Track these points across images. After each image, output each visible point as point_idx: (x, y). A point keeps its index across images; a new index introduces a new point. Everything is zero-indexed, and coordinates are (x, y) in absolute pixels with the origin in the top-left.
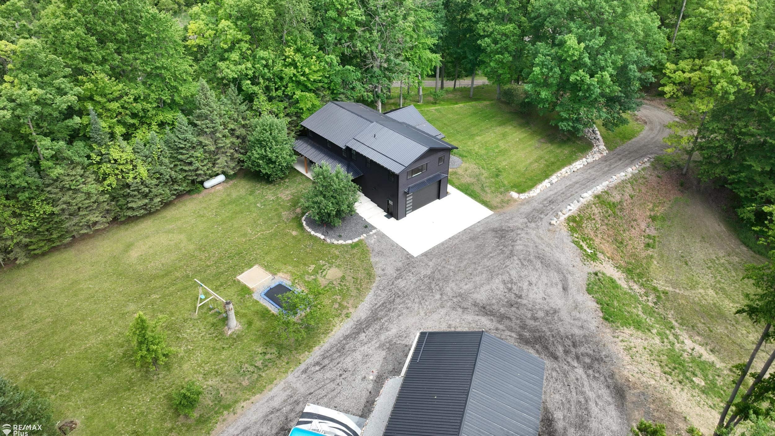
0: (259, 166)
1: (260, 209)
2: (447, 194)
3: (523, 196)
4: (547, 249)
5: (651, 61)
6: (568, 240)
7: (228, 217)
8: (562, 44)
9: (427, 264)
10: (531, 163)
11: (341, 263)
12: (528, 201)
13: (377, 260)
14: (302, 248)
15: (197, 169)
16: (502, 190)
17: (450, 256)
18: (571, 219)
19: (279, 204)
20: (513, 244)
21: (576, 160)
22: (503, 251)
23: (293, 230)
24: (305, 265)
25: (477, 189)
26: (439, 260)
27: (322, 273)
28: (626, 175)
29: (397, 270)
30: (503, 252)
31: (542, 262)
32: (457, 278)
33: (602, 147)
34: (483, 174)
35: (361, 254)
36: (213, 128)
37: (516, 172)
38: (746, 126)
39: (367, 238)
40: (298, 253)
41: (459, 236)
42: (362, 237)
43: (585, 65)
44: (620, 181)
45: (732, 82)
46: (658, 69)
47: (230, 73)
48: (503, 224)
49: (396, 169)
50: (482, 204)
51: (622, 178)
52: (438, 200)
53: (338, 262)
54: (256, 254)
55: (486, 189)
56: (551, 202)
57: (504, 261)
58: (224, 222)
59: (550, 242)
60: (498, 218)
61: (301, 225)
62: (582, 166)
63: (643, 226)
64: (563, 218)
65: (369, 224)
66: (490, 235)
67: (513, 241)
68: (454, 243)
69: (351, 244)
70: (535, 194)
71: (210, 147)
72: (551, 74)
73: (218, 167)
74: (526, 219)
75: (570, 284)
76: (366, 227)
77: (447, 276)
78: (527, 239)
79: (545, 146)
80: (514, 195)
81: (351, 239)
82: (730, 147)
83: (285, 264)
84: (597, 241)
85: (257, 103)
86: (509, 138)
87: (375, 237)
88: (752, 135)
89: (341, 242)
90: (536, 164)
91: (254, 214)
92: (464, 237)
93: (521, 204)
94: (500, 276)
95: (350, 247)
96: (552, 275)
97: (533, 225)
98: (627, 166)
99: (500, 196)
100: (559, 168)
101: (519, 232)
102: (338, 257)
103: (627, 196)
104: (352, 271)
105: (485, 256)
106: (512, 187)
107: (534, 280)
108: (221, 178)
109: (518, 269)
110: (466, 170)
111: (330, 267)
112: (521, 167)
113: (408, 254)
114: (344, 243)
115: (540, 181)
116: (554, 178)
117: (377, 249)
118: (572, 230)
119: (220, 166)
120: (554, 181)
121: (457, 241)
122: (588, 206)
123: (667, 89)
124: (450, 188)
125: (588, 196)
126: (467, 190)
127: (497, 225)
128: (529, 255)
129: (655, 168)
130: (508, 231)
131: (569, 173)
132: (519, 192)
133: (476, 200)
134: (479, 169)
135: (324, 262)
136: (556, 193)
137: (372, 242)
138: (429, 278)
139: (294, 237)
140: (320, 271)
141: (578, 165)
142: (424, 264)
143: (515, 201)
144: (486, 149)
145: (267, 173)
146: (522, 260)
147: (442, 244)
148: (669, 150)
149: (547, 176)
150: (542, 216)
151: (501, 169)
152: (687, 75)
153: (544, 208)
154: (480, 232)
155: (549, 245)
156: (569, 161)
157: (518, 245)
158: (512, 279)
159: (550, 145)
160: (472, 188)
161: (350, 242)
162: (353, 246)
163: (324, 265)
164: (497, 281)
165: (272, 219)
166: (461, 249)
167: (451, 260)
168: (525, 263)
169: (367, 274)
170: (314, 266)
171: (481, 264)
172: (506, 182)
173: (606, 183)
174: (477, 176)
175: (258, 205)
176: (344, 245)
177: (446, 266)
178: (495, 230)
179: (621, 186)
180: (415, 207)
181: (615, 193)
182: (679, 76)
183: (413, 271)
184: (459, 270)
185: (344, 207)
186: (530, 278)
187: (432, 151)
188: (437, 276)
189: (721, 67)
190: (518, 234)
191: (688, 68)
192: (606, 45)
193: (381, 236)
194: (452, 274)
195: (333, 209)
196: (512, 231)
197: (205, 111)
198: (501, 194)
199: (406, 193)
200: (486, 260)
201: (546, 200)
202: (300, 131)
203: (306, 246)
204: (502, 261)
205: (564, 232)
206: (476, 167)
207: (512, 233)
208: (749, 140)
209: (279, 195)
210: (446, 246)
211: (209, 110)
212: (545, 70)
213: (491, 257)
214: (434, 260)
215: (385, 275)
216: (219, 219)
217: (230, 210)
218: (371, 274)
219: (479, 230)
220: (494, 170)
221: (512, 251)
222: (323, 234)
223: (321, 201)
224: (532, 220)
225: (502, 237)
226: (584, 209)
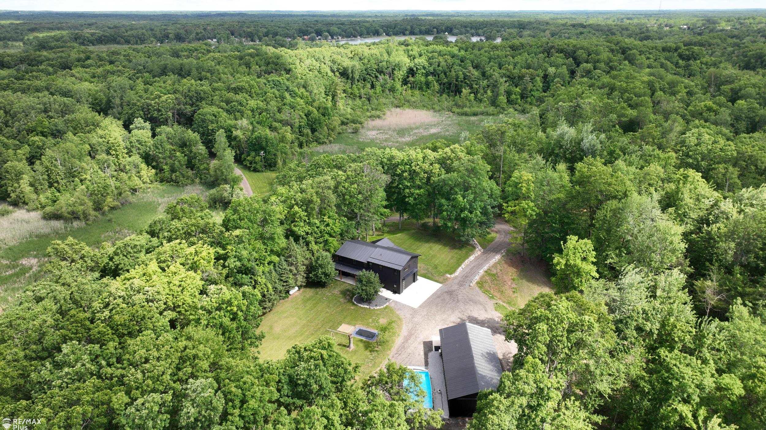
1: (327, 300)
2: (417, 279)
3: (453, 276)
5: (496, 203)
6: (480, 292)
8: (454, 199)
9: (423, 311)
10: (449, 260)
12: (456, 278)
13: (399, 312)
16: (442, 274)
17: (431, 305)
18: (478, 283)
21: (470, 256)
22: (454, 300)
23: (351, 307)
24: (366, 320)
25: (430, 275)
26: (427, 308)
27: (377, 321)
28: (495, 260)
29: (411, 314)
31: (472, 302)
33: (480, 248)
34: (429, 268)
35: (391, 311)
37: (444, 265)
38: (544, 229)
39: (389, 304)
40: (360, 316)
42: (387, 304)
43: (467, 209)
44: (493, 263)
45: (533, 210)
46: (500, 207)
48: (449, 289)
49: (400, 268)
50: (435, 282)
52: (414, 283)
53: (382, 316)
54: (339, 319)
55: (434, 275)
56: (466, 277)
59: (473, 293)
60: (446, 287)
61: (354, 304)
63: (510, 283)
64: (474, 283)
66: (445, 295)
67: (457, 296)
70: (457, 274)
72: (452, 214)
74: (458, 286)
75: (487, 308)
76: (386, 300)
78: (462, 294)
79: (452, 251)
80: (449, 276)
82: (539, 240)
83: (357, 321)
84: (492, 291)
86: (434, 248)
87: (392, 303)
88: (547, 233)
89: (378, 308)
90: (452, 260)
91: (326, 303)
92: (434, 297)
93: (453, 279)
95: (383, 309)
96: (479, 306)
97: (462, 288)
98: (494, 256)
99: (441, 277)
100: (464, 261)
101: (457, 291)
102: (381, 314)
103: (499, 271)
104: (390, 318)
105: (447, 303)
106: (445, 272)
108: (297, 288)
109: (463, 306)
110: (420, 268)
111: (379, 319)
112: (445, 263)
114: (380, 308)
115: (458, 268)
116: (463, 266)
117: (396, 307)
118: (480, 287)
122: (483, 276)
123: (506, 216)
124: (418, 277)
125: (482, 272)
126: (425, 276)
127: (446, 290)
128: (466, 300)
129: (508, 255)
130: (452, 292)
131: (469, 262)
132: (451, 274)
133: (432, 281)
134: (427, 265)
135: (375, 317)
136: (467, 272)
137: (392, 305)
138: (427, 315)
139: (353, 309)
140: (375, 321)
141: (472, 258)
142: (421, 311)
143: (450, 278)
146: (464, 303)
147: (426, 301)
148: (513, 245)
149: (459, 266)
150: (465, 283)
151: (436, 265)
152: (513, 208)
153: (464, 280)
154: (440, 294)
155: (473, 295)
156: (467, 256)
157: (459, 297)
158: (463, 311)
160: (427, 275)
161: (382, 307)
162: (385, 308)
165: (336, 304)
166: (435, 302)
167: (433, 307)
169: (398, 318)
170: (371, 319)
172: (442, 270)
173: (488, 265)
174: (428, 270)
175: (324, 299)
177: (432, 310)
178: (447, 292)
179: (495, 266)
180: (406, 287)
181: (493, 269)
182: (510, 209)
183: (418, 314)
184: (438, 311)
186: (470, 309)
187: (412, 258)
188: (430, 314)
189: (527, 204)
191: (513, 205)
192: (475, 198)
193: (396, 302)
194: (436, 312)
195: (373, 291)
196: (454, 291)
199: (403, 280)
200: (448, 305)
201: (463, 276)
202: (338, 258)
203: (362, 312)
204: (455, 304)
205: (477, 289)
208: (547, 236)
209: (333, 292)
210: (428, 302)
212: (448, 213)
213: (450, 303)
214: (425, 308)
215: (406, 317)
218: (400, 318)
220: (434, 265)
221: (458, 299)
222: (367, 306)
223: (367, 288)
224: (461, 285)
225: (451, 295)
226: (482, 278)
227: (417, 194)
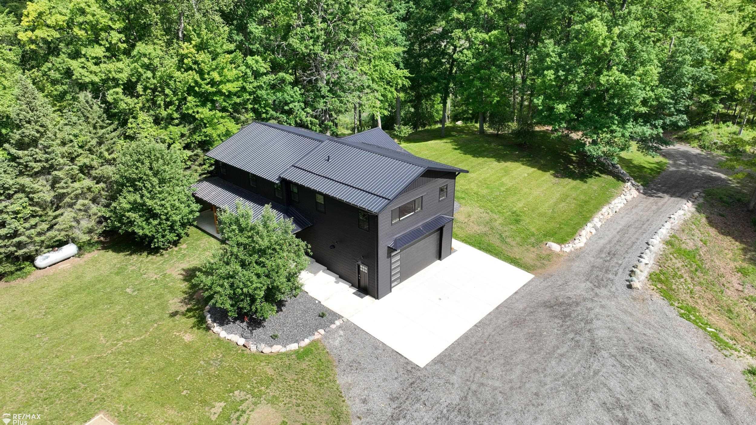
0: (131, 223)
1: (130, 296)
2: (451, 251)
3: (568, 248)
4: (649, 332)
7: (66, 316)
9: (447, 382)
10: (556, 204)
11: (277, 394)
12: (578, 255)
13: (349, 380)
14: (201, 366)
15: (16, 234)
16: (533, 240)
17: (487, 358)
18: (654, 278)
19: (166, 287)
20: (588, 327)
22: (577, 341)
23: (186, 332)
24: (204, 402)
25: (495, 241)
26: (468, 370)
27: (238, 419)
28: (684, 215)
29: (393, 399)
30: (578, 345)
31: (654, 359)
32: (514, 406)
33: (634, 182)
34: (496, 220)
35: (318, 370)
36: (47, 161)
37: (541, 215)
39: (325, 337)
40: (191, 378)
41: (491, 320)
42: (317, 336)
44: (682, 222)
47: (86, 74)
48: (557, 294)
49: (373, 205)
50: (510, 263)
51: (683, 217)
52: (438, 261)
53: (272, 391)
54: (107, 387)
55: (508, 240)
56: (612, 254)
57: (586, 361)
58: (56, 326)
59: (647, 318)
60: (544, 284)
61: (202, 321)
62: (622, 205)
64: (642, 277)
65: (328, 310)
66: (543, 314)
67: (587, 323)
68: (486, 334)
69: (296, 352)
70: (582, 245)
71: (41, 194)
72: (570, 77)
73: (58, 230)
74: (588, 283)
75: (727, 398)
76: (322, 316)
77: (493, 405)
78: (608, 316)
80: (556, 247)
81: (297, 341)
83: (162, 406)
85: (134, 125)
87: (341, 333)
89: (277, 348)
90: (563, 204)
91: (118, 307)
92: (500, 321)
93: (569, 260)
94: (593, 394)
95: (294, 357)
96: (684, 382)
97: (603, 292)
99: (532, 249)
100: (597, 208)
101: (589, 305)
102: (273, 380)
103: (699, 242)
104: (301, 409)
105: (550, 355)
106: (545, 235)
107: (658, 396)
108: (70, 249)
109: (619, 375)
110: (470, 216)
111: (255, 404)
112: (545, 208)
113: (408, 362)
114: (283, 350)
115: (580, 226)
116: (597, 221)
117: (347, 358)
118: (666, 295)
119: (62, 227)
120: (599, 225)
121: (489, 330)
122: (664, 257)
124: (455, 244)
125: (657, 243)
127: (547, 296)
128: (625, 346)
129: (713, 205)
130: (570, 305)
131: (611, 214)
132: (562, 241)
133: (500, 258)
134: (488, 213)
135: (242, 393)
136: (610, 242)
137: (337, 343)
138: (459, 411)
139: (187, 346)
140: (234, 416)
141: (617, 203)
142: (442, 382)
143: (558, 255)
144: (487, 188)
145: (146, 236)
146: (618, 357)
147: (466, 337)
149: (586, 219)
150: (610, 276)
151: (518, 212)
153: (607, 264)
154: (524, 309)
155: (647, 324)
156: (604, 199)
157: (598, 329)
158: (618, 399)
159: (570, 180)
160: (485, 239)
161: (294, 346)
162: (301, 355)
163: (242, 401)
164: (592, 406)
165: (148, 314)
166: (503, 344)
167: (490, 368)
168: (627, 363)
169: (333, 413)
170: (223, 404)
171: (549, 371)
172: (533, 230)
173: (668, 225)
174: (487, 223)
175: (128, 290)
176: (282, 354)
177: (485, 381)
178: (547, 305)
179: (686, 229)
180: (405, 275)
181: (684, 238)
183: (424, 398)
184: (511, 388)
185: (281, 281)
186: (649, 392)
188: (475, 405)
190: (590, 310)
193: (353, 331)
194: (500, 398)
195: (259, 285)
196: (577, 304)
197: (30, 131)
198: (533, 247)
199: (391, 250)
200: (553, 363)
201: (601, 251)
202: (208, 172)
203: (208, 363)
204: (583, 362)
205: (658, 299)
206: (482, 210)
207: (579, 308)
209: (168, 272)
210: (473, 340)
211: (38, 131)
212: (561, 73)
213: (562, 355)
214: (459, 371)
215: (369, 412)
216: (50, 318)
217: (74, 304)
218: (342, 413)
219: (521, 307)
220: (510, 213)
221: (593, 341)
222: (242, 336)
223: (236, 273)
224: (599, 283)
225: (565, 316)
226: (662, 260)
227: (483, 42)
